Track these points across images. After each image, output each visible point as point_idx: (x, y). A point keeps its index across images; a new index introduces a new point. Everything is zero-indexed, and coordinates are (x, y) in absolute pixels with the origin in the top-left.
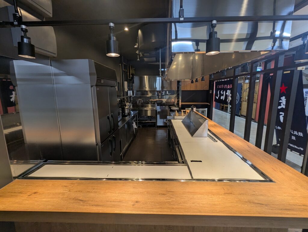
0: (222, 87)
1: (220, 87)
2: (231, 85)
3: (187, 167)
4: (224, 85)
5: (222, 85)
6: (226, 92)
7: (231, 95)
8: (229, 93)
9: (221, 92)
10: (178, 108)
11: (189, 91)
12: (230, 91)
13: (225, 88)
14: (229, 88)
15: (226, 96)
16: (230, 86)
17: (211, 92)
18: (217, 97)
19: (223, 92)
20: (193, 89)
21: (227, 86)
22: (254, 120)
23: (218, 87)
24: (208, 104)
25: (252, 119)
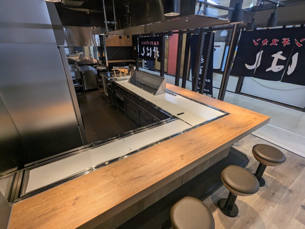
0: (147, 44)
1: (145, 43)
2: (158, 42)
3: (180, 120)
4: (150, 41)
5: (148, 42)
6: (153, 49)
7: (159, 52)
8: (156, 50)
9: (147, 49)
10: (106, 67)
11: (114, 47)
12: (157, 48)
13: (151, 44)
14: (155, 44)
15: (153, 53)
16: (156, 43)
17: (135, 49)
18: (142, 54)
19: (149, 48)
20: (117, 45)
21: (154, 43)
22: (166, 73)
23: (143, 43)
24: (134, 62)
25: (165, 72)
